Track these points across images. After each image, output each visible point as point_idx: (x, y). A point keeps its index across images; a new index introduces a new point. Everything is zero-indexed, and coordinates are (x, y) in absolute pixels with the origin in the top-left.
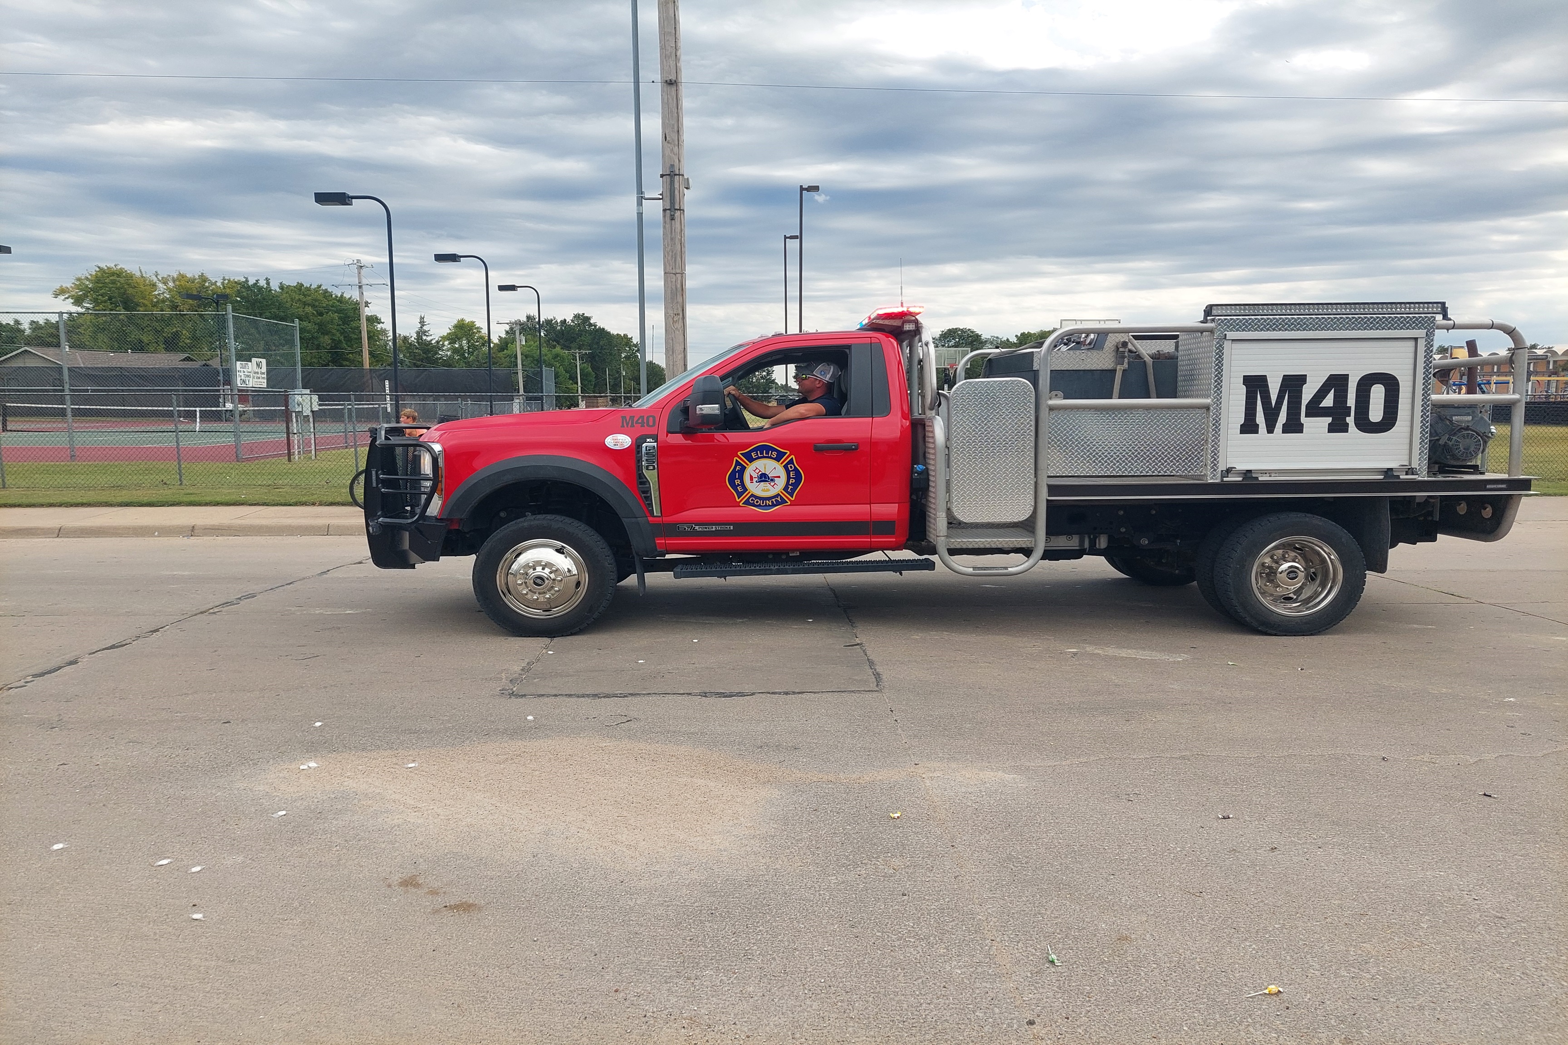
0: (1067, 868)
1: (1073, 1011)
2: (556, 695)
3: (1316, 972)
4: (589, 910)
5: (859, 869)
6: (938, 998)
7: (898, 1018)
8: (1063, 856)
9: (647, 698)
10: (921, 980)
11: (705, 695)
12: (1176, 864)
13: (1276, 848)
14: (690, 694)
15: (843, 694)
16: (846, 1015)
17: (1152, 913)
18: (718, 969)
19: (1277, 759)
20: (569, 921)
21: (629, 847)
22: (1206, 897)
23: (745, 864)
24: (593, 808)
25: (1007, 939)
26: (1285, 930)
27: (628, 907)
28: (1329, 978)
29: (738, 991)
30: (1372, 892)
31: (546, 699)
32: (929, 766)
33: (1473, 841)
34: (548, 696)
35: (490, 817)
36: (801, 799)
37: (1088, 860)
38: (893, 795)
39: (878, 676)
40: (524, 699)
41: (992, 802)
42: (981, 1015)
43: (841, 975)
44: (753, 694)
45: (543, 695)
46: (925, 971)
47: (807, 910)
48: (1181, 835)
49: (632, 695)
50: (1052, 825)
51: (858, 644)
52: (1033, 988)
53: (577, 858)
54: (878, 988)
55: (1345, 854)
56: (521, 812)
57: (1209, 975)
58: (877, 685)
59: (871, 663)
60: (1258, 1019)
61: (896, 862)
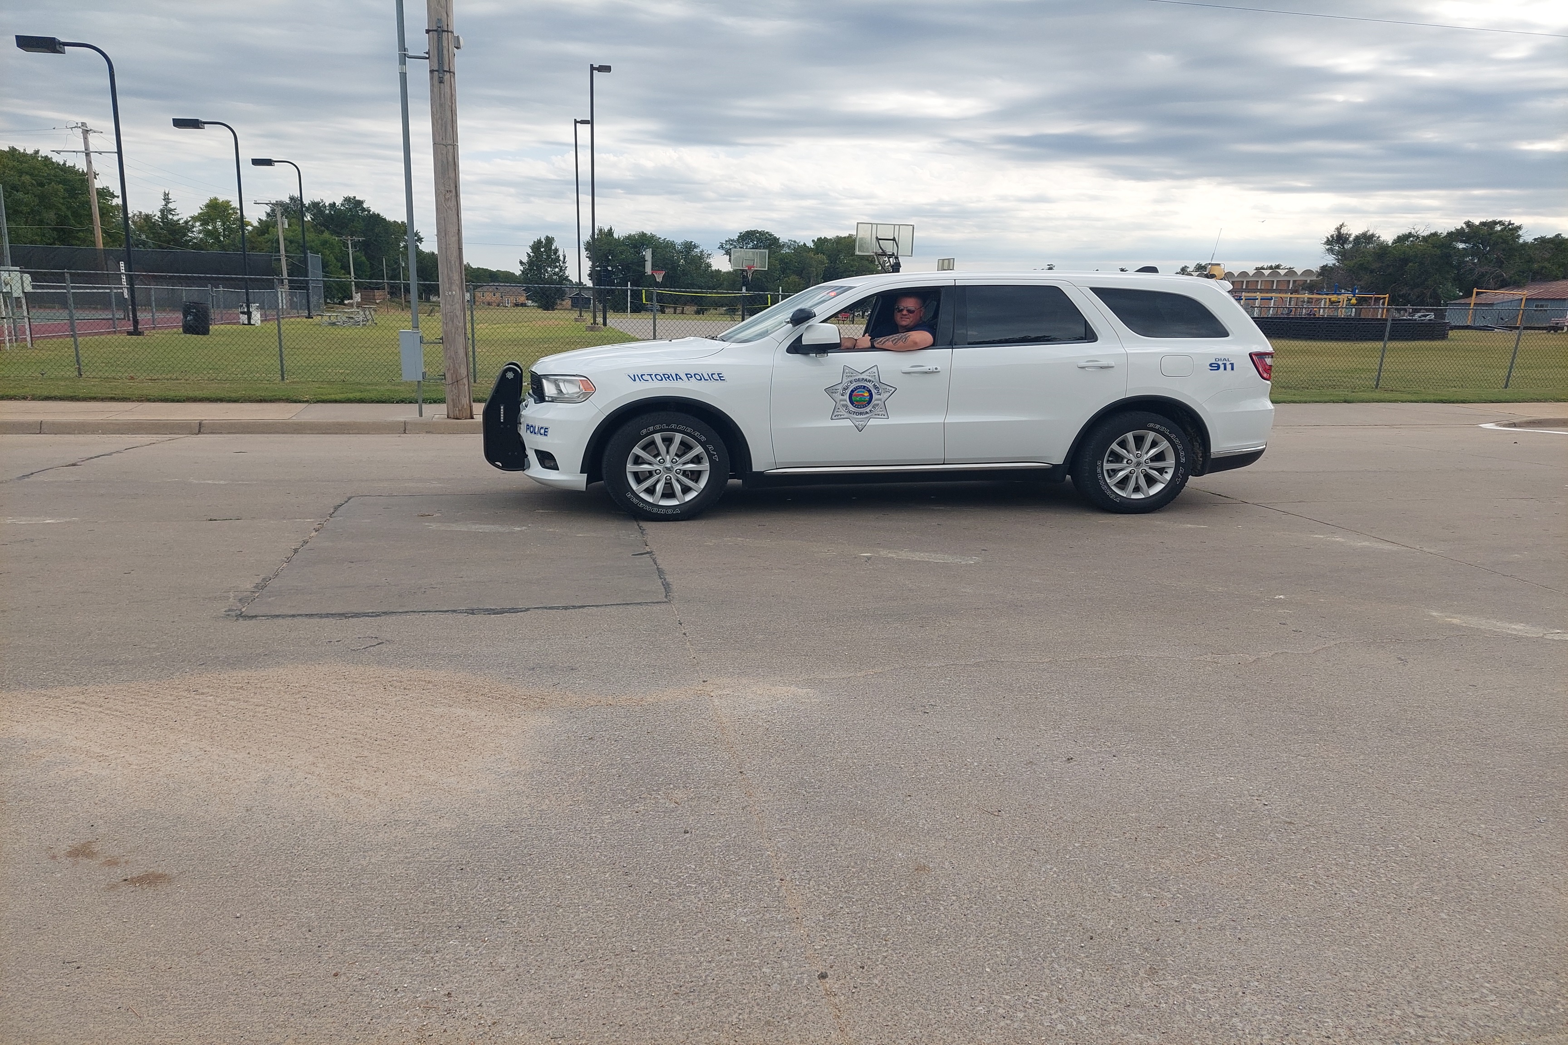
0: (862, 791)
1: (869, 958)
2: (293, 616)
3: (1118, 895)
4: (311, 874)
5: (637, 805)
6: (720, 954)
7: (675, 982)
8: (858, 778)
9: (404, 616)
10: (701, 934)
11: (472, 612)
12: (973, 780)
13: (1072, 759)
14: (454, 611)
15: (628, 607)
16: (614, 983)
17: (950, 837)
18: (464, 938)
19: (1069, 663)
20: (283, 889)
21: (367, 793)
22: (1005, 816)
23: (506, 806)
24: (326, 748)
25: (797, 877)
26: (1085, 849)
27: (359, 867)
28: (1131, 900)
29: (486, 964)
30: (1167, 802)
31: (280, 621)
32: (718, 682)
33: (1259, 743)
34: (284, 616)
35: (197, 764)
36: (575, 727)
37: (884, 781)
38: (678, 718)
39: (667, 586)
40: (254, 621)
41: (784, 721)
42: (768, 971)
43: (610, 934)
44: (528, 610)
45: (278, 616)
46: (706, 923)
47: (575, 857)
48: (977, 748)
49: (385, 613)
50: (847, 743)
51: (648, 553)
52: (825, 934)
53: (301, 809)
54: (653, 947)
55: (1140, 762)
56: (236, 756)
57: (1010, 905)
58: (666, 597)
59: (660, 572)
60: (1062, 953)
61: (679, 795)
